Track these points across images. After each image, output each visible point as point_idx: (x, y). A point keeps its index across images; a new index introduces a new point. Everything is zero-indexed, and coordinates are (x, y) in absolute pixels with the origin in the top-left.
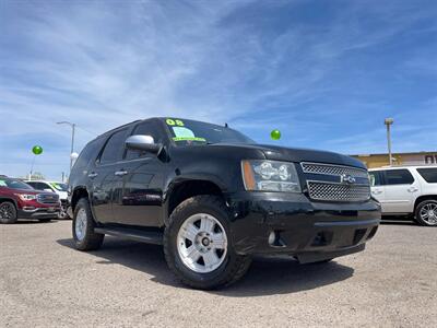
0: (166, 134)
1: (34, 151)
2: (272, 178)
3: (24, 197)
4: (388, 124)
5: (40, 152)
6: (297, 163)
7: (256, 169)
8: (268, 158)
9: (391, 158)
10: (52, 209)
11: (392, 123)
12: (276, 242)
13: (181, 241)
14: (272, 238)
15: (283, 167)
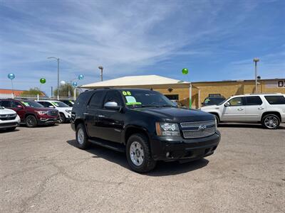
0: (122, 101)
1: (41, 81)
2: (169, 130)
3: (40, 113)
4: (256, 62)
5: (44, 82)
6: (179, 124)
7: (162, 126)
8: (167, 122)
9: (257, 83)
10: (55, 119)
11: (258, 61)
12: (170, 156)
13: (131, 152)
14: (168, 154)
15: (173, 125)
